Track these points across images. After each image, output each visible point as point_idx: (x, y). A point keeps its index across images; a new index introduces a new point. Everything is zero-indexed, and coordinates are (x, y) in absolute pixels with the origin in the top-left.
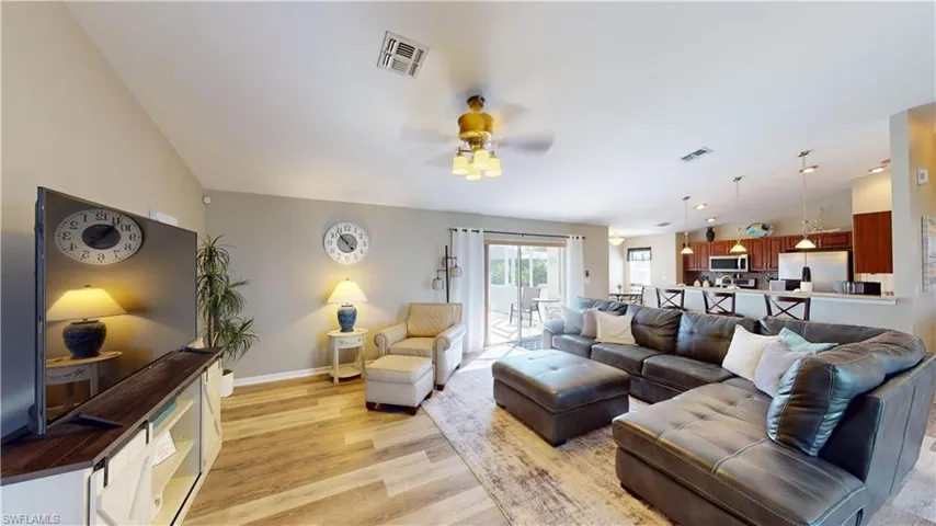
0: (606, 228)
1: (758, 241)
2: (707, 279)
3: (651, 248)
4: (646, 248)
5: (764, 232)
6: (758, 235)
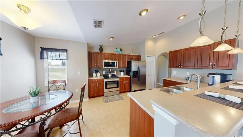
1: (120, 55)
2: (98, 72)
3: (67, 50)
4: (63, 50)
5: (121, 52)
6: (119, 53)
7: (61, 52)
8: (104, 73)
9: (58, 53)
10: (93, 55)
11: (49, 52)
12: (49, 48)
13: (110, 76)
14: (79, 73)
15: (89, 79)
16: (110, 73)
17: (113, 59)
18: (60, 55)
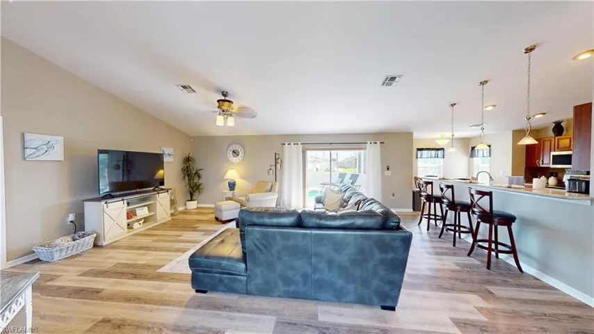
0: (411, 134)
3: (491, 146)
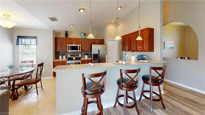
1: (83, 39)
2: (64, 55)
3: (37, 37)
4: (33, 37)
5: (85, 36)
6: (82, 37)
7: (32, 39)
8: (69, 56)
9: (29, 40)
10: (59, 40)
11: (23, 39)
12: (23, 36)
13: (74, 58)
14: (46, 56)
15: (54, 61)
16: (74, 56)
17: (76, 43)
18: (31, 41)
